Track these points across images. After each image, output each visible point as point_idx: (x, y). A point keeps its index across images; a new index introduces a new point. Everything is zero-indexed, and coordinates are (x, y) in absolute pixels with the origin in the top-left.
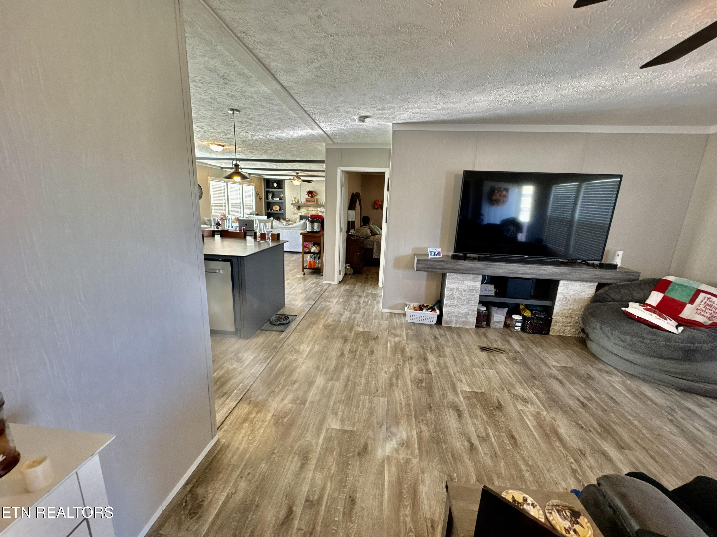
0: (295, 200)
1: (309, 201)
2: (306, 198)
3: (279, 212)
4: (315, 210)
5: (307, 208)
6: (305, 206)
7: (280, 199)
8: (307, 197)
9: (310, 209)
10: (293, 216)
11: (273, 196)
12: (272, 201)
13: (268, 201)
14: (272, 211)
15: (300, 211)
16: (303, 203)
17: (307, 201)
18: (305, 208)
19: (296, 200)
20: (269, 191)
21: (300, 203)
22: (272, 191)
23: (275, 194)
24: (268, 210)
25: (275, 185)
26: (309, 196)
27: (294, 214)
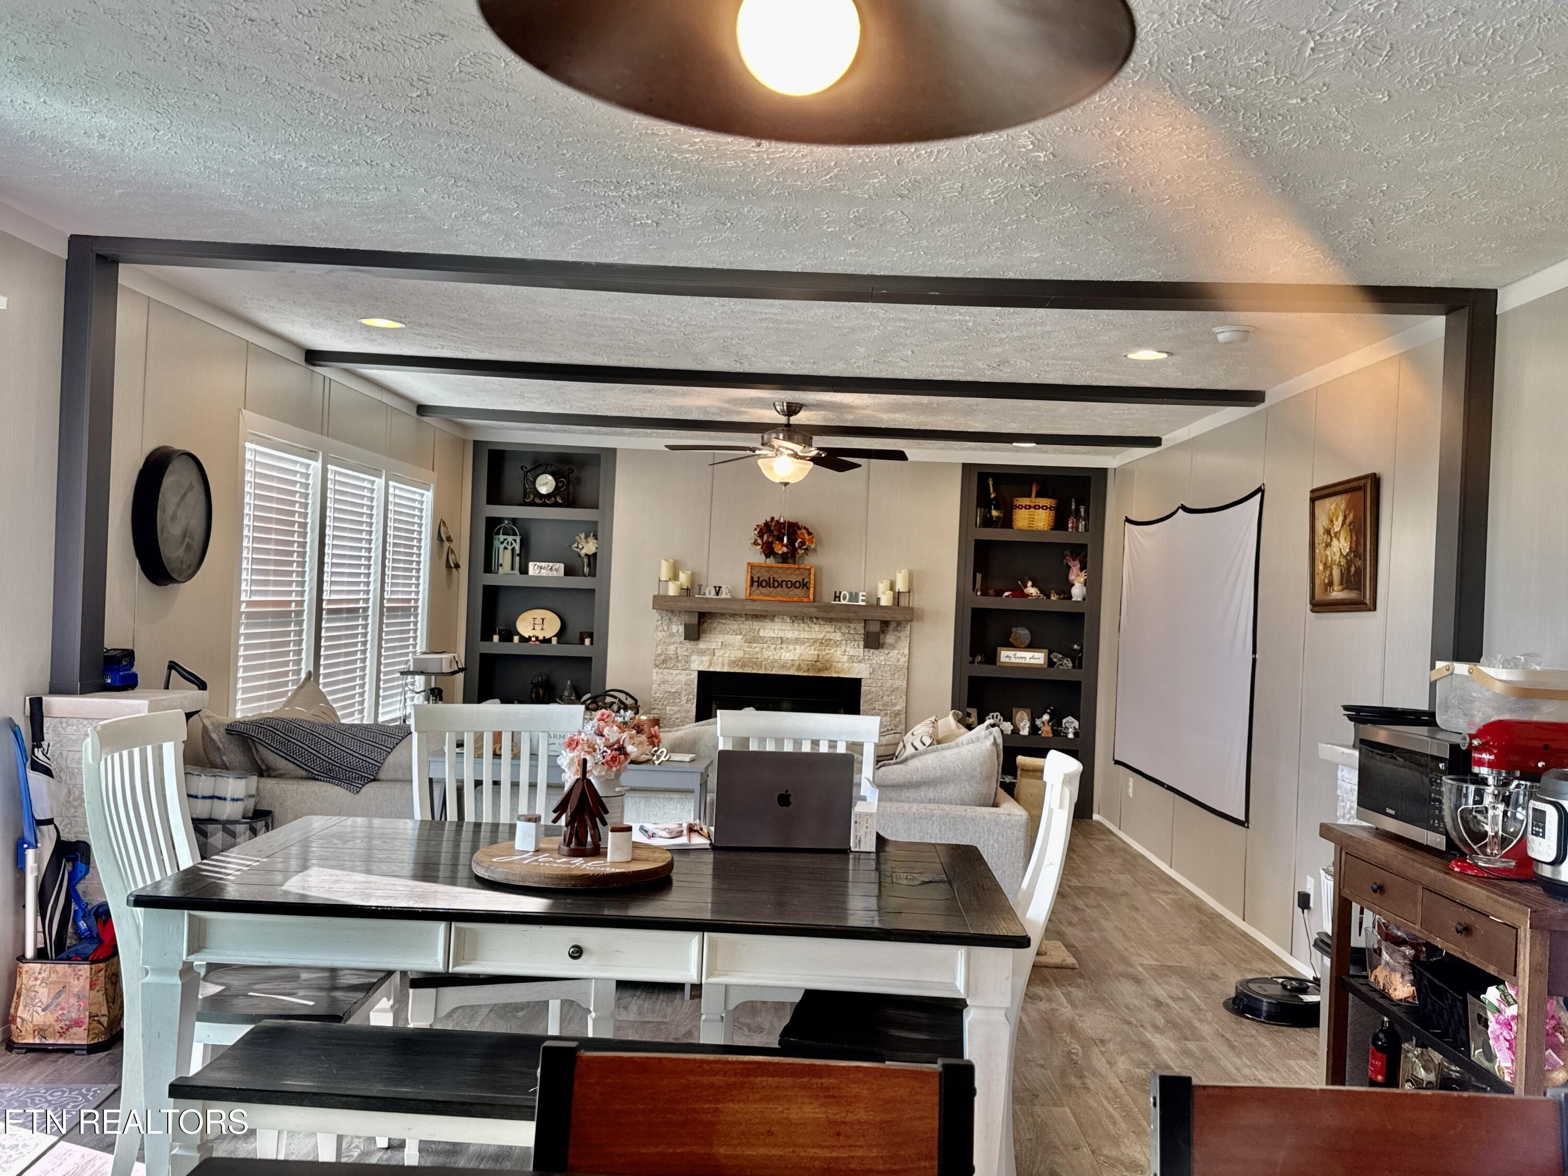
0: (675, 577)
1: (770, 583)
2: (752, 566)
3: (555, 649)
4: (797, 641)
5: (747, 625)
6: (733, 616)
7: (569, 572)
8: (758, 558)
9: (770, 630)
10: (656, 676)
11: (525, 556)
12: (517, 580)
13: (491, 580)
14: (514, 647)
15: (702, 645)
16: (724, 595)
17: (755, 582)
18: (734, 625)
19: (683, 578)
20: (499, 520)
21: (710, 593)
22: (514, 521)
23: (538, 540)
24: (487, 637)
25: (545, 484)
26: (768, 551)
27: (663, 662)
